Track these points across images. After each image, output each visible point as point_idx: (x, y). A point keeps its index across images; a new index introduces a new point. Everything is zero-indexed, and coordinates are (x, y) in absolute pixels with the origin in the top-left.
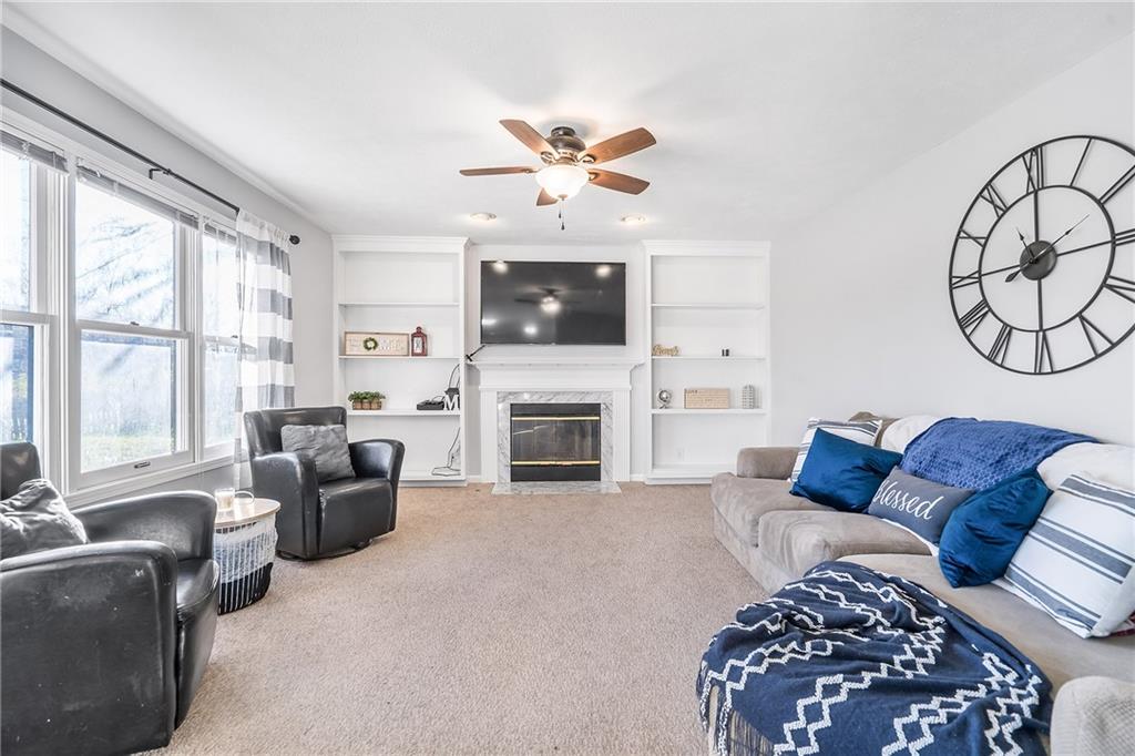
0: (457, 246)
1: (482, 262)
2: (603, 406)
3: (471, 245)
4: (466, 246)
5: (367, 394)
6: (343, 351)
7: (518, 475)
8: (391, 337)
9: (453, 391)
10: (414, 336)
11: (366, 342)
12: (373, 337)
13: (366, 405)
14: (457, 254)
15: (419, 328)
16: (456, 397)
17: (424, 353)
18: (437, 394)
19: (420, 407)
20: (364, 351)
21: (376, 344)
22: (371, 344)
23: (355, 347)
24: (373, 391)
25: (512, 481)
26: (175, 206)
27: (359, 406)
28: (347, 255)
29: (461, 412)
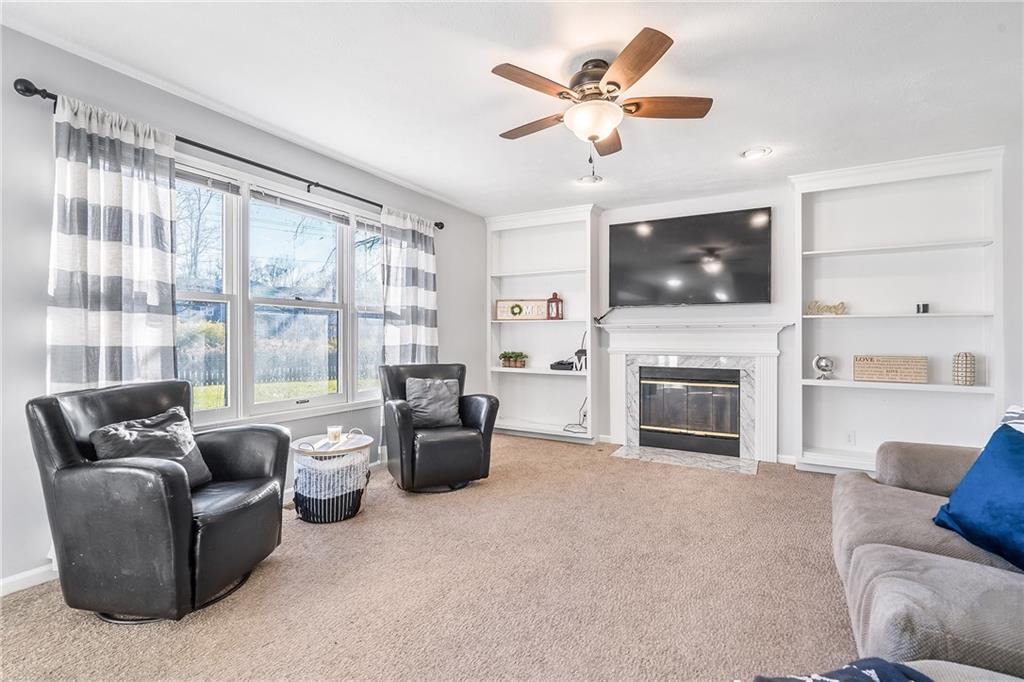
0: (584, 213)
1: (611, 226)
2: (742, 373)
3: (597, 211)
4: (592, 212)
5: (513, 353)
6: (495, 316)
7: (647, 440)
8: (533, 303)
9: (581, 353)
10: (550, 301)
11: (513, 308)
12: (518, 303)
13: (512, 364)
14: (584, 221)
15: (555, 295)
16: (583, 358)
17: (559, 317)
18: (569, 356)
19: (553, 367)
20: (512, 316)
21: (521, 310)
22: (516, 310)
23: (504, 314)
24: (518, 351)
25: (641, 445)
26: (329, 210)
27: (507, 364)
28: (500, 233)
29: (587, 373)
